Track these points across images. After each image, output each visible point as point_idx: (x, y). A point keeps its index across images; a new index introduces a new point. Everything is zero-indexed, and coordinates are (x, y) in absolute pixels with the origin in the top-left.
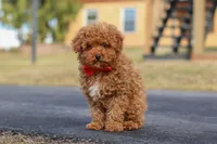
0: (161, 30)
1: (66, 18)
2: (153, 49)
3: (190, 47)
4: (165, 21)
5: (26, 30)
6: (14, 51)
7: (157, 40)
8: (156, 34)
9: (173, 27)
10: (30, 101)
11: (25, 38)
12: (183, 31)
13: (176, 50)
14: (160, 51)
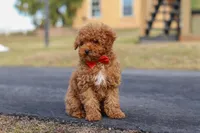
0: (154, 15)
1: (73, 5)
2: (147, 32)
3: (179, 29)
4: (157, 7)
5: (40, 16)
6: (30, 34)
7: (150, 24)
8: (149, 18)
9: (164, 13)
10: (44, 85)
11: (40, 23)
12: (173, 15)
13: (166, 32)
14: (153, 33)
